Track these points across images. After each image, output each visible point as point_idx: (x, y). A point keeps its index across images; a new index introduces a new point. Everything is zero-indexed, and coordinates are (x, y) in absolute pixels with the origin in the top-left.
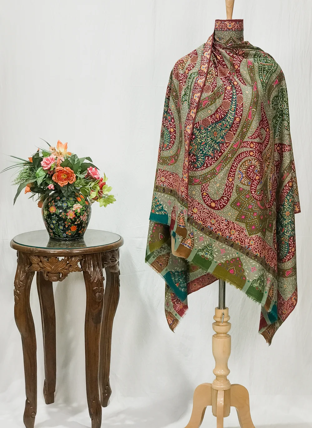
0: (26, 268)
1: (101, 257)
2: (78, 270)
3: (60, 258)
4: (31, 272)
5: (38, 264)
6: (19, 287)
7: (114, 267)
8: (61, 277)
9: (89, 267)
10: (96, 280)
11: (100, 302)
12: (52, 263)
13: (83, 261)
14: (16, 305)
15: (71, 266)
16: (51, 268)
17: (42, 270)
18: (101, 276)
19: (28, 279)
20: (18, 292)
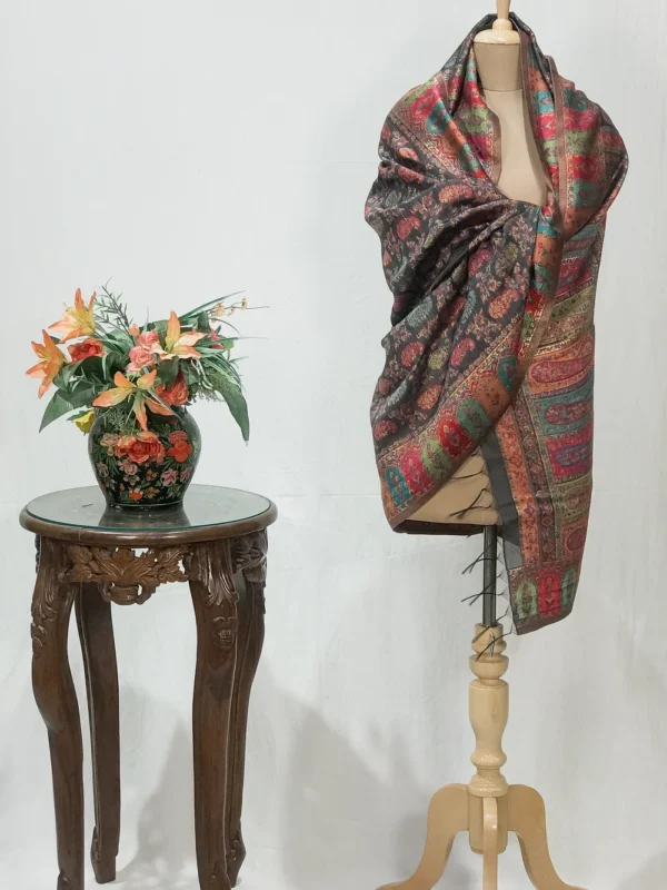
0: (61, 575)
1: (229, 547)
2: (179, 577)
3: (139, 552)
4: (71, 584)
5: (87, 565)
6: (43, 620)
7: (259, 571)
8: (140, 592)
9: (203, 571)
10: (220, 600)
11: (227, 652)
12: (120, 563)
13: (189, 559)
14: (35, 658)
15: (163, 568)
16: (117, 573)
17: (98, 580)
18: (232, 590)
19: (64, 598)
20: (42, 628)
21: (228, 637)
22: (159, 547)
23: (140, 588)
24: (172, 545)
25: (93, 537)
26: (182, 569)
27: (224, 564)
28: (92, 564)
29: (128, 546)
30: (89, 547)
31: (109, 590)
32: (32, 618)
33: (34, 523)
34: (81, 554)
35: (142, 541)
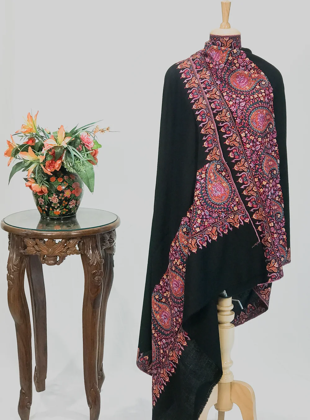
1: (99, 238)
2: (76, 252)
3: (57, 241)
4: (26, 256)
5: (33, 247)
6: (13, 272)
7: (111, 249)
8: (58, 260)
9: (87, 250)
10: (95, 263)
11: (99, 286)
12: (49, 246)
13: (81, 244)
15: (69, 248)
16: (48, 251)
17: (38, 253)
18: (100, 258)
19: (22, 262)
20: (12, 276)
21: (99, 280)
22: (68, 238)
23: (58, 257)
24: (73, 238)
25: (36, 235)
26: (78, 249)
27: (96, 245)
28: (36, 247)
29: (52, 238)
30: (34, 239)
31: (43, 259)
32: (7, 272)
33: (8, 227)
34: (30, 242)
35: (59, 236)
